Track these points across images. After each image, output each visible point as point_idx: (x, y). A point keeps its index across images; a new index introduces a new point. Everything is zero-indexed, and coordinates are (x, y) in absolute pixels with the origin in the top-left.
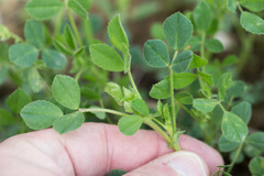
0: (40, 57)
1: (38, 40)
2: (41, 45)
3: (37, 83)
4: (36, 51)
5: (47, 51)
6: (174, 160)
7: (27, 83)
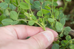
0: (8, 6)
1: (8, 2)
2: (9, 3)
3: (8, 13)
4: (7, 4)
5: (10, 4)
6: (45, 33)
7: (5, 13)
